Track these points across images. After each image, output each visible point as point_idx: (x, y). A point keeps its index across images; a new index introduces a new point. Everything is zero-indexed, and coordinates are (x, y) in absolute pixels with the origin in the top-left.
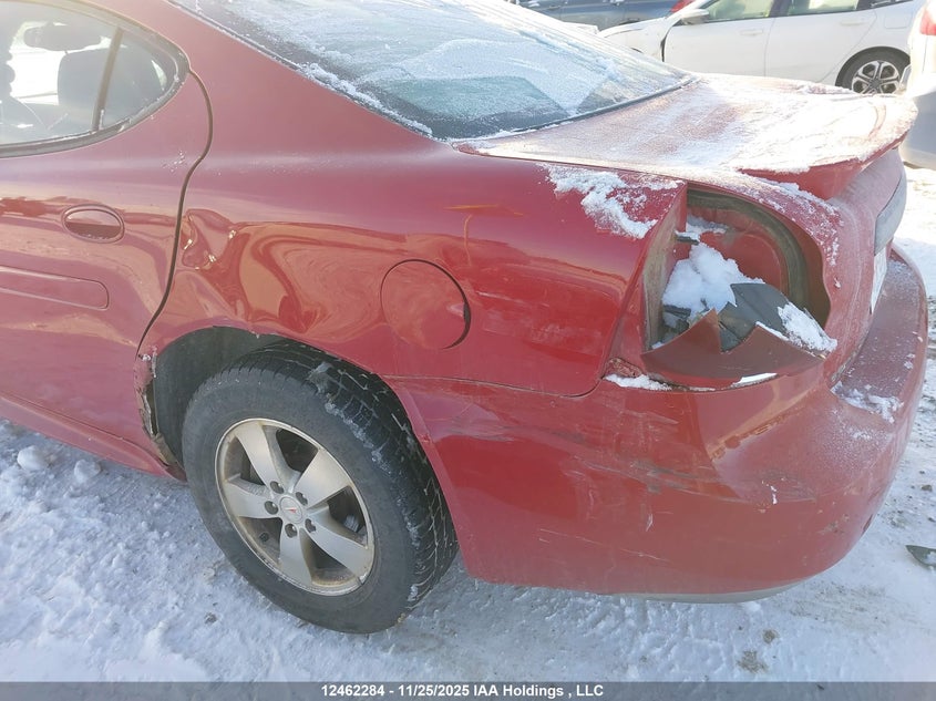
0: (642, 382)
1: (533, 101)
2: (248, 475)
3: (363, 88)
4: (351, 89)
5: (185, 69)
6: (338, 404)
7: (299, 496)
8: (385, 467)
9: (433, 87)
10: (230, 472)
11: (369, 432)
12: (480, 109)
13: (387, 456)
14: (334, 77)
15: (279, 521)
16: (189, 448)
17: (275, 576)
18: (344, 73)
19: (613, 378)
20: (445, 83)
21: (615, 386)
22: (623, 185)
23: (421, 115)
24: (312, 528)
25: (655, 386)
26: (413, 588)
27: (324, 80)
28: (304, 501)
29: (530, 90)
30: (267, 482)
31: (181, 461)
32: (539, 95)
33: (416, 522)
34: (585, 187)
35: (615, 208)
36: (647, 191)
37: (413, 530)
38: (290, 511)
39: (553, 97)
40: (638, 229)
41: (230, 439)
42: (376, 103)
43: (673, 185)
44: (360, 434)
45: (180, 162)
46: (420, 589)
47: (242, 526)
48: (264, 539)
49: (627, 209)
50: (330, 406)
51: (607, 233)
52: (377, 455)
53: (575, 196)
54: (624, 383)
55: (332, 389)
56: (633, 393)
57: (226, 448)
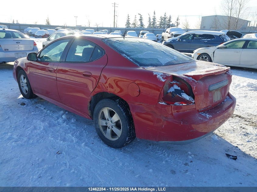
0: (163, 103)
1: (157, 62)
2: (104, 118)
3: (130, 58)
4: (129, 58)
5: (105, 53)
6: (120, 105)
7: (111, 121)
8: (125, 116)
9: (141, 59)
10: (101, 117)
11: (124, 110)
12: (148, 63)
13: (126, 114)
14: (126, 56)
15: (107, 126)
16: (95, 112)
17: (105, 137)
18: (128, 56)
19: (160, 103)
20: (143, 58)
21: (160, 104)
22: (163, 74)
23: (138, 63)
24: (112, 127)
25: (165, 104)
26: (127, 138)
27: (125, 56)
28: (112, 122)
29: (157, 60)
30: (106, 119)
31: (93, 116)
32: (159, 61)
33: (129, 126)
34: (158, 74)
35: (161, 77)
36: (166, 76)
37: (128, 127)
38: (110, 124)
39: (161, 62)
40: (163, 81)
41: (102, 111)
42: (132, 60)
43: (170, 75)
44: (122, 110)
45: (102, 66)
46: (128, 139)
47: (101, 127)
48: (104, 130)
49: (163, 78)
50: (118, 105)
51: (159, 81)
52: (124, 114)
53: (156, 75)
54: (161, 103)
55: (119, 103)
56: (162, 104)
57: (101, 113)
